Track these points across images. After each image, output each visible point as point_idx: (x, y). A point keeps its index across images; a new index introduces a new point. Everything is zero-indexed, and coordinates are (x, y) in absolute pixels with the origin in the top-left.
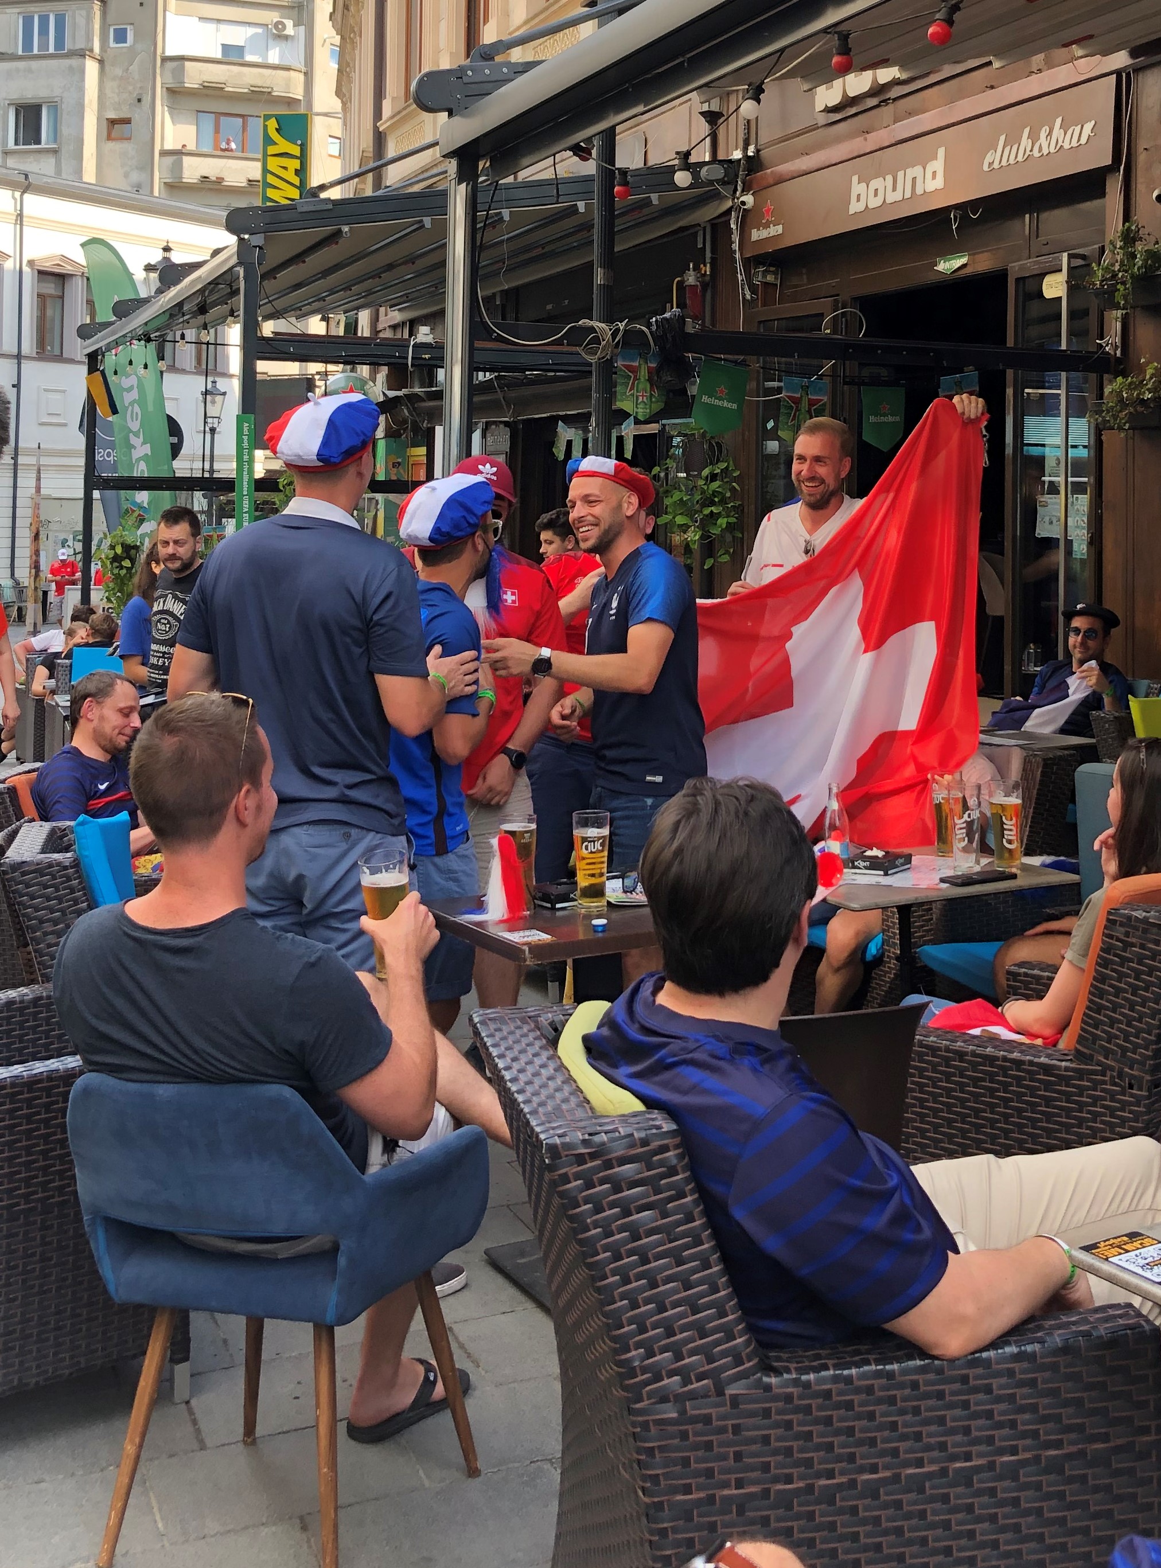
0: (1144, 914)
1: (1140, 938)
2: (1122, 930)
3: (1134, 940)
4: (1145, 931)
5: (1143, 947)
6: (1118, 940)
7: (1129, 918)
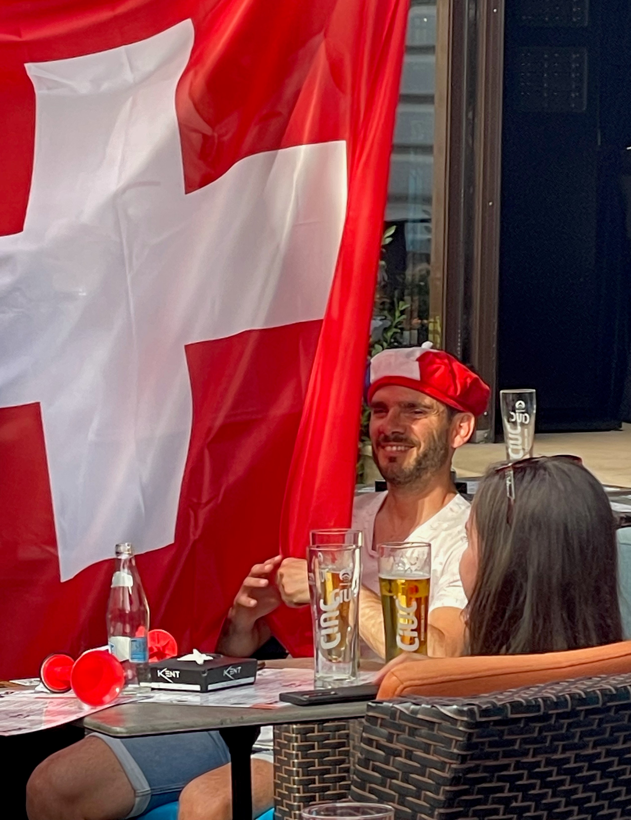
0: (413, 707)
1: (407, 742)
2: (384, 731)
3: (398, 746)
4: (413, 732)
5: (409, 755)
6: (379, 747)
7: (393, 713)
